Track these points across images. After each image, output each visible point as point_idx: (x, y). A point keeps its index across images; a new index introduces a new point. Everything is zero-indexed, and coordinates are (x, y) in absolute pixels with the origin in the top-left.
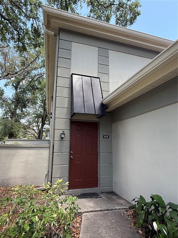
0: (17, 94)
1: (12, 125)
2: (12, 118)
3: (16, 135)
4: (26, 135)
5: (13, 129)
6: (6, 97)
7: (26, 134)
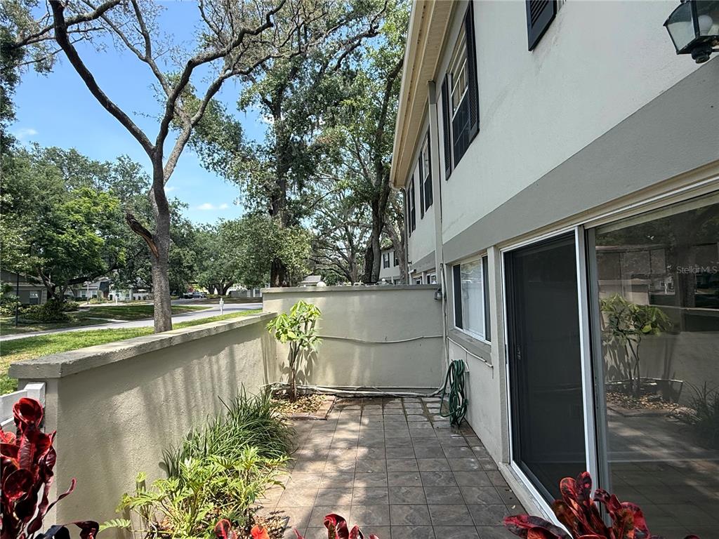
0: (279, 128)
1: (277, 236)
2: (276, 214)
3: (293, 267)
4: (318, 266)
5: (280, 249)
6: (250, 145)
7: (317, 263)
